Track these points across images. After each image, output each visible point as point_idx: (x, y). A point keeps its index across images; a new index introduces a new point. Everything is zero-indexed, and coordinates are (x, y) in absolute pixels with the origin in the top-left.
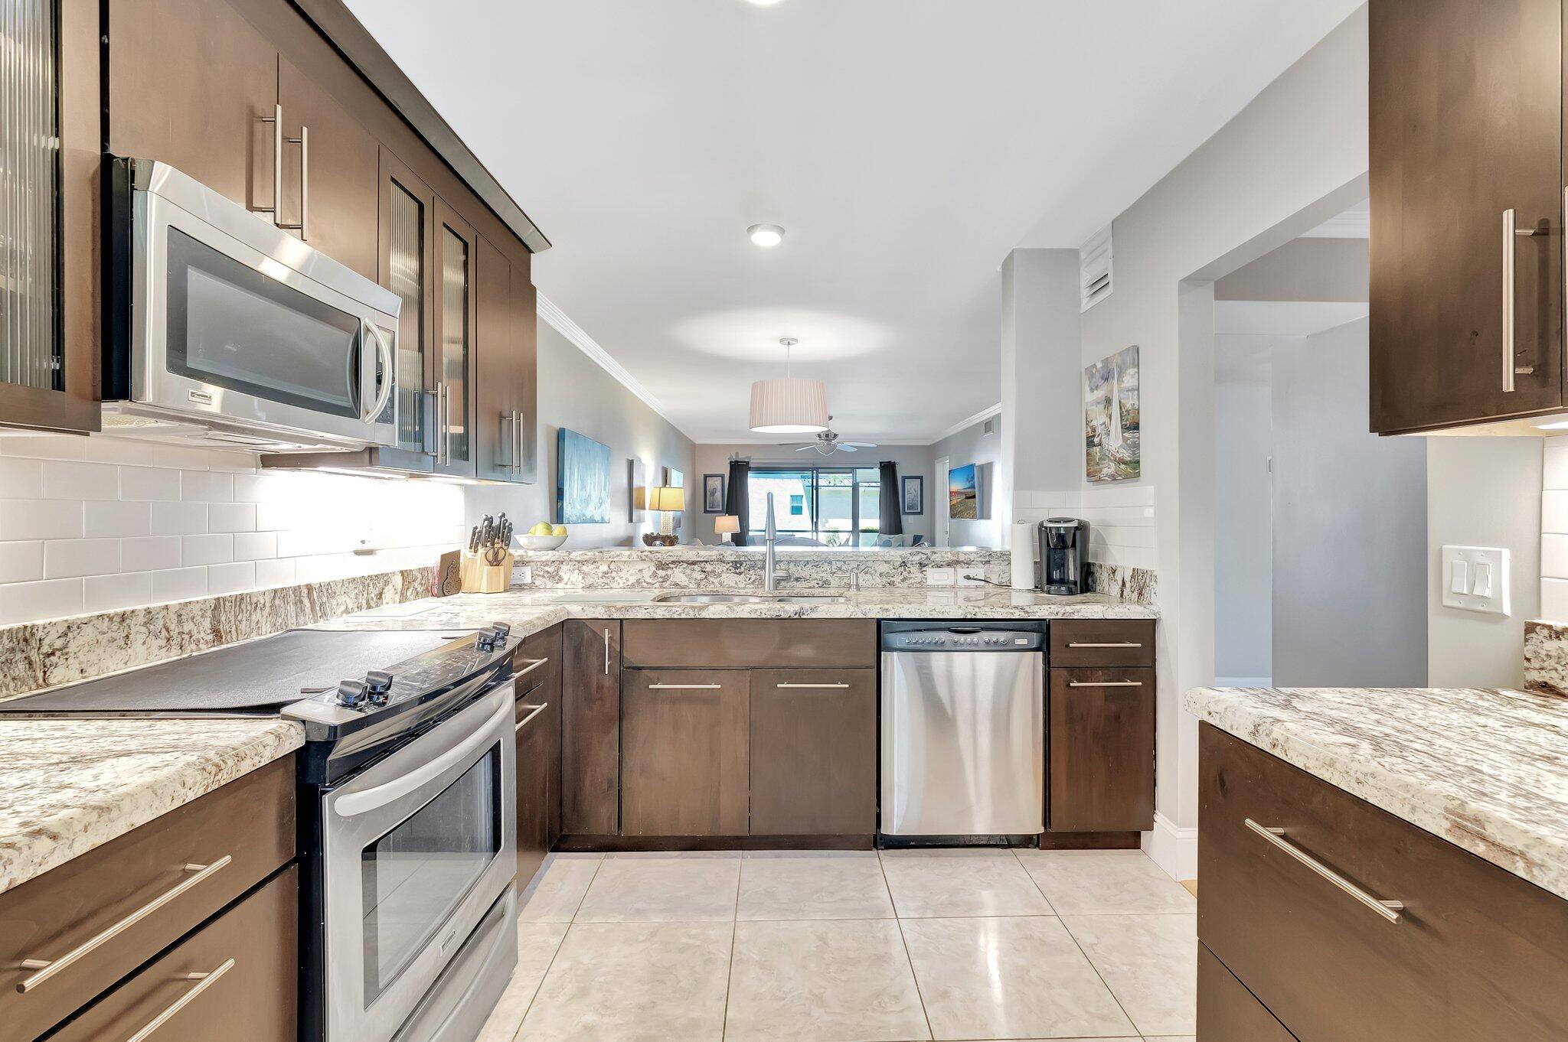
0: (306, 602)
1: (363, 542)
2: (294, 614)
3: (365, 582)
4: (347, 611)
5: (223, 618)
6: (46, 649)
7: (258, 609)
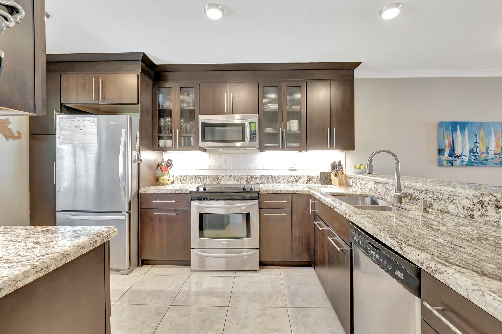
0: (270, 179)
1: (291, 167)
2: (267, 181)
3: (291, 177)
4: (284, 183)
5: (249, 179)
6: (219, 179)
7: (257, 179)
